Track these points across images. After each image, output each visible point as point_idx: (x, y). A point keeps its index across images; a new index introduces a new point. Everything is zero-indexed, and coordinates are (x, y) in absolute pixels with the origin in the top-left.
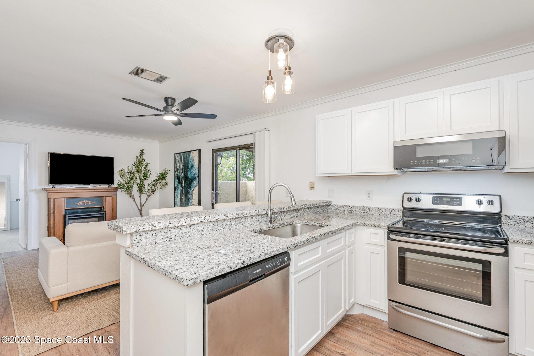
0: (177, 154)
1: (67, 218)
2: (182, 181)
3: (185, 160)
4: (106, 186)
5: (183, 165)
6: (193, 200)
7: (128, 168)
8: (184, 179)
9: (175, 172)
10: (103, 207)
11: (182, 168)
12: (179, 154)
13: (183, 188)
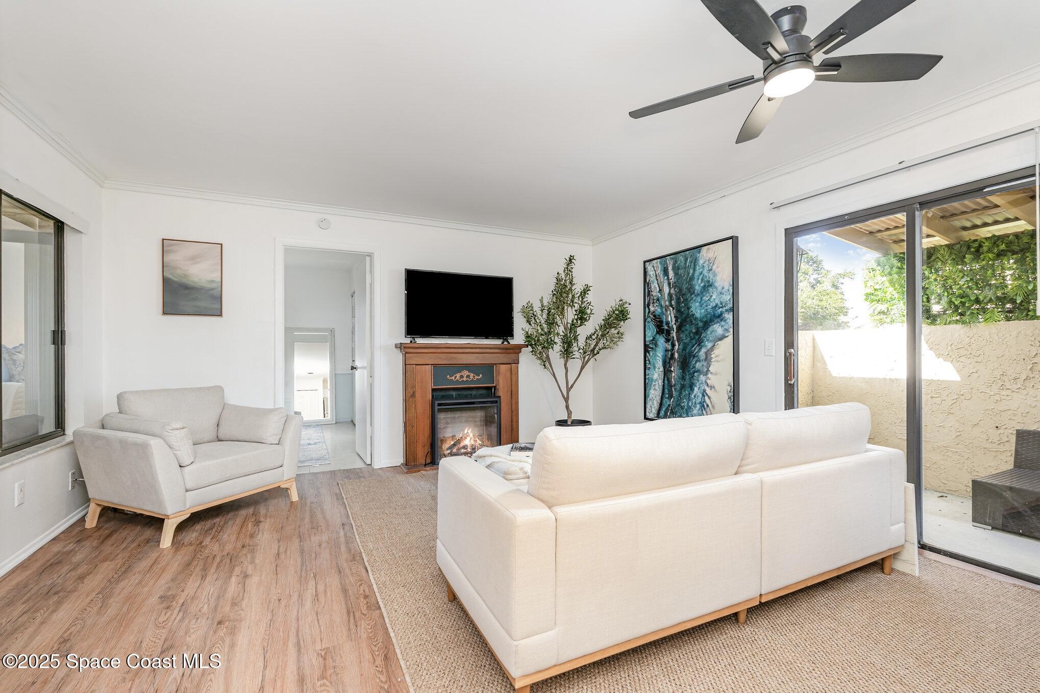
0: (650, 261)
1: (437, 408)
2: (669, 327)
3: (681, 272)
4: (498, 342)
5: (675, 287)
6: (710, 375)
7: (541, 301)
8: (676, 321)
9: (646, 306)
10: (495, 387)
11: (670, 295)
12: (659, 260)
13: (673, 345)
